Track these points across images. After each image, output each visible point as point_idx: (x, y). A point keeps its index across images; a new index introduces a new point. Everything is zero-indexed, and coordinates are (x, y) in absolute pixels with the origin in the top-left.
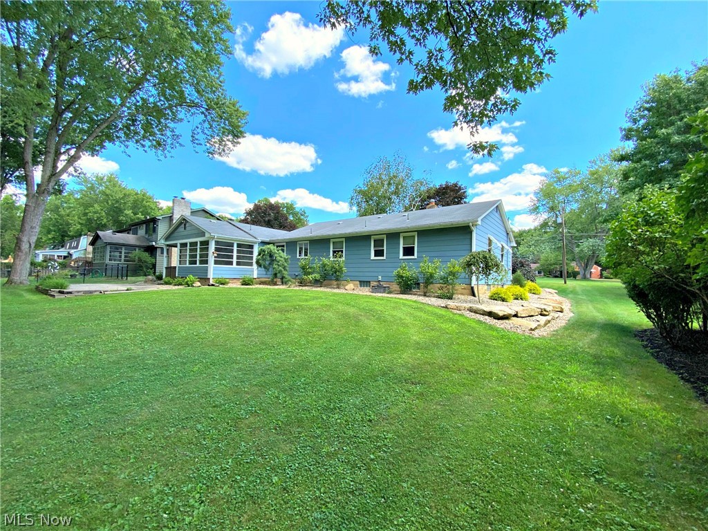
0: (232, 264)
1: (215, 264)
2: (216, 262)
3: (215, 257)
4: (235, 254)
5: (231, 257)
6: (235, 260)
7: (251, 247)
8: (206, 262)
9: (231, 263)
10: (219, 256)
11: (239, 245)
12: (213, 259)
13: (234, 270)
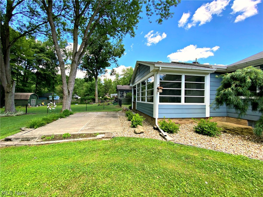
0: (180, 102)
1: (160, 102)
2: (162, 100)
3: (160, 94)
4: (183, 89)
5: (179, 92)
6: (183, 96)
7: (202, 79)
8: (152, 100)
9: (179, 100)
10: (164, 92)
11: (187, 78)
12: (159, 96)
13: (182, 108)
